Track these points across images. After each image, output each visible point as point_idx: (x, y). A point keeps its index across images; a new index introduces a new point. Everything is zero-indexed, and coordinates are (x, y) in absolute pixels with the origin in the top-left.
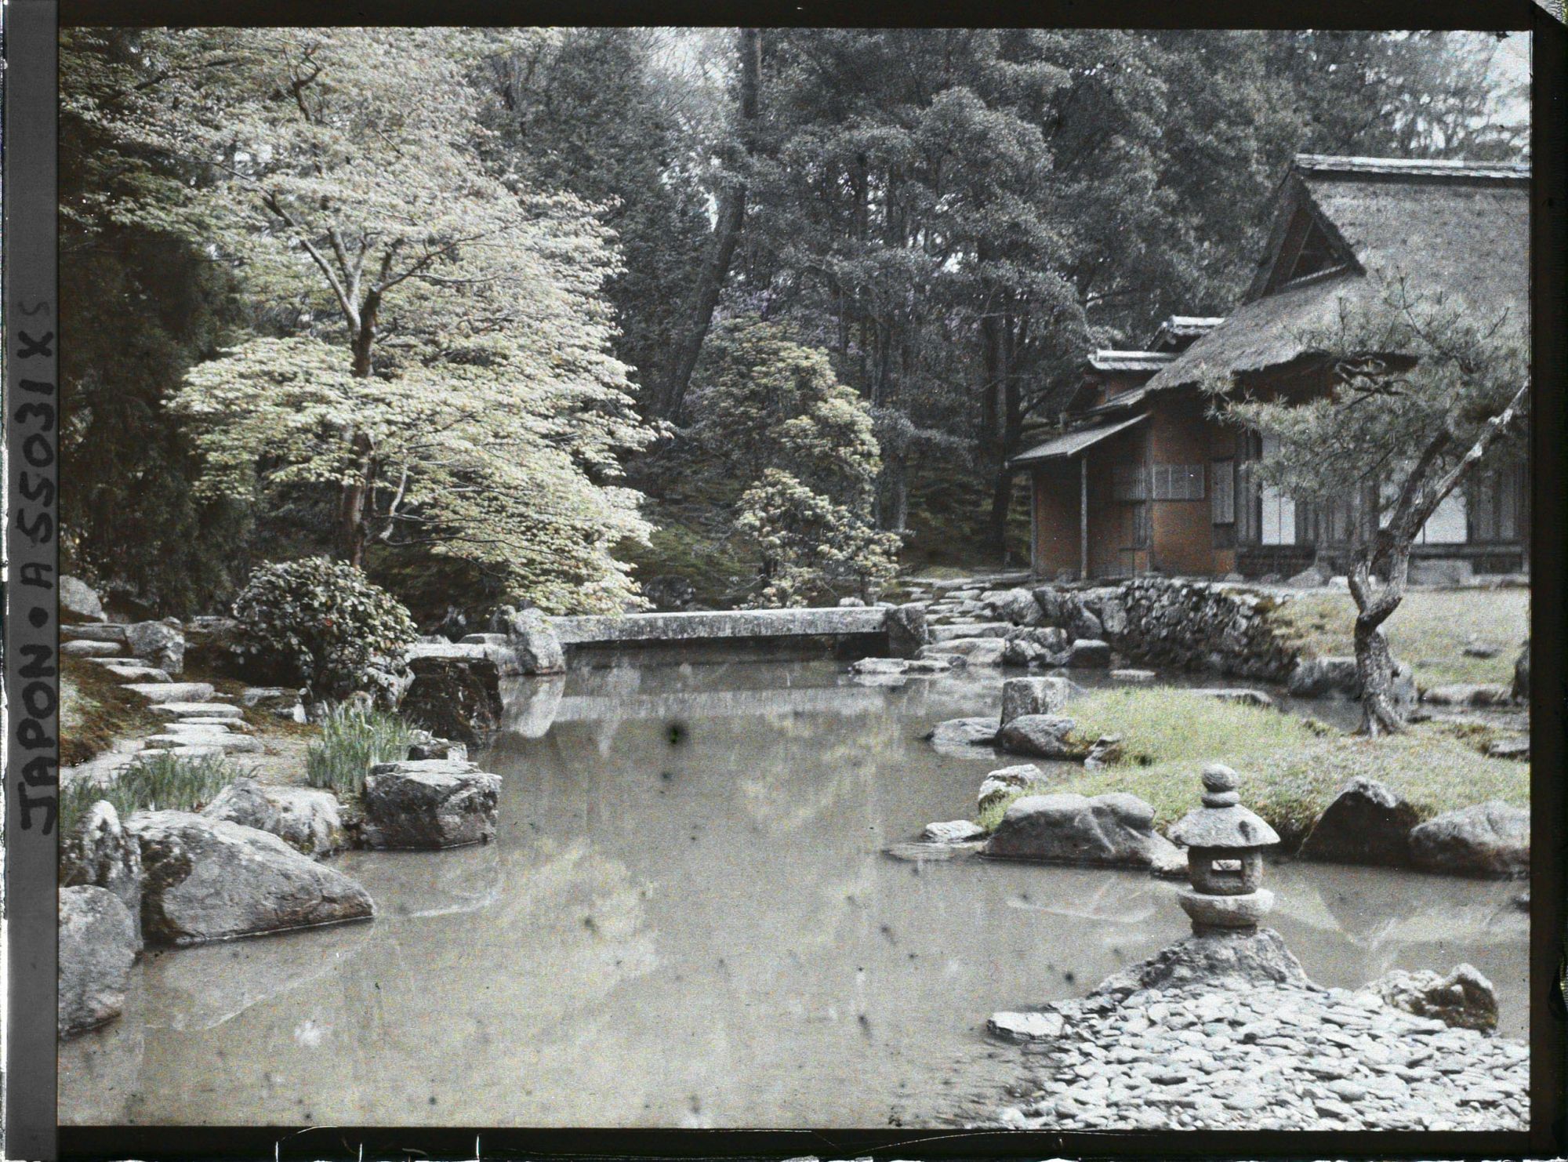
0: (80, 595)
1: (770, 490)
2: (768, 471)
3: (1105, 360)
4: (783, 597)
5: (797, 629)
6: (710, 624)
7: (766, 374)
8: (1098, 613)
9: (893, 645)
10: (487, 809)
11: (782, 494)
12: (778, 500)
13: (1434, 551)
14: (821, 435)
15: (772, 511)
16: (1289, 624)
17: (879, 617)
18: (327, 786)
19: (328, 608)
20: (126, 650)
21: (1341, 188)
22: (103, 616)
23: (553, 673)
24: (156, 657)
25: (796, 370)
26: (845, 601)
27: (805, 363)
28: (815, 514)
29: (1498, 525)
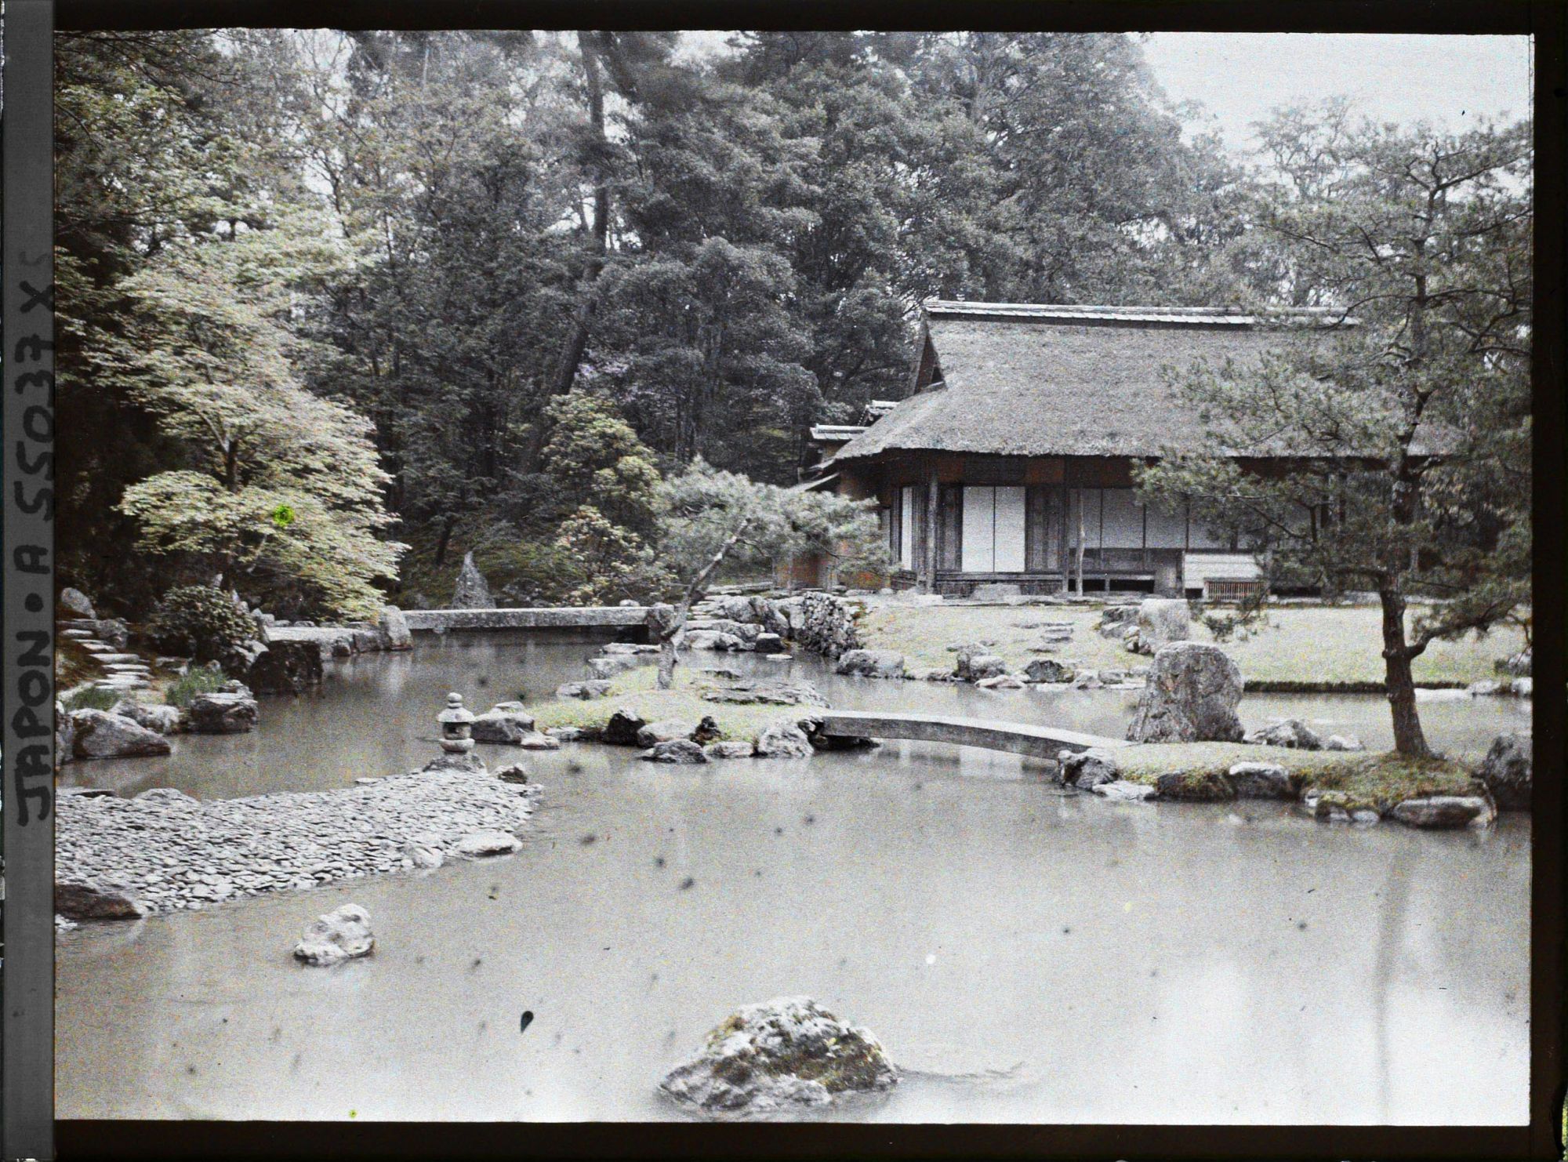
0: (78, 600)
1: (581, 521)
2: (582, 508)
3: (822, 432)
4: (586, 599)
5: (582, 622)
6: (520, 617)
7: (583, 437)
8: (787, 615)
9: (651, 634)
10: (249, 717)
11: (588, 524)
12: (585, 529)
13: (1003, 577)
14: (619, 482)
15: (581, 537)
16: (865, 626)
17: (643, 614)
18: (174, 704)
19: (205, 614)
20: (96, 635)
21: (954, 325)
22: (92, 613)
23: (404, 649)
24: (110, 639)
25: (603, 435)
26: (625, 602)
27: (609, 431)
28: (610, 540)
29: (1045, 561)
